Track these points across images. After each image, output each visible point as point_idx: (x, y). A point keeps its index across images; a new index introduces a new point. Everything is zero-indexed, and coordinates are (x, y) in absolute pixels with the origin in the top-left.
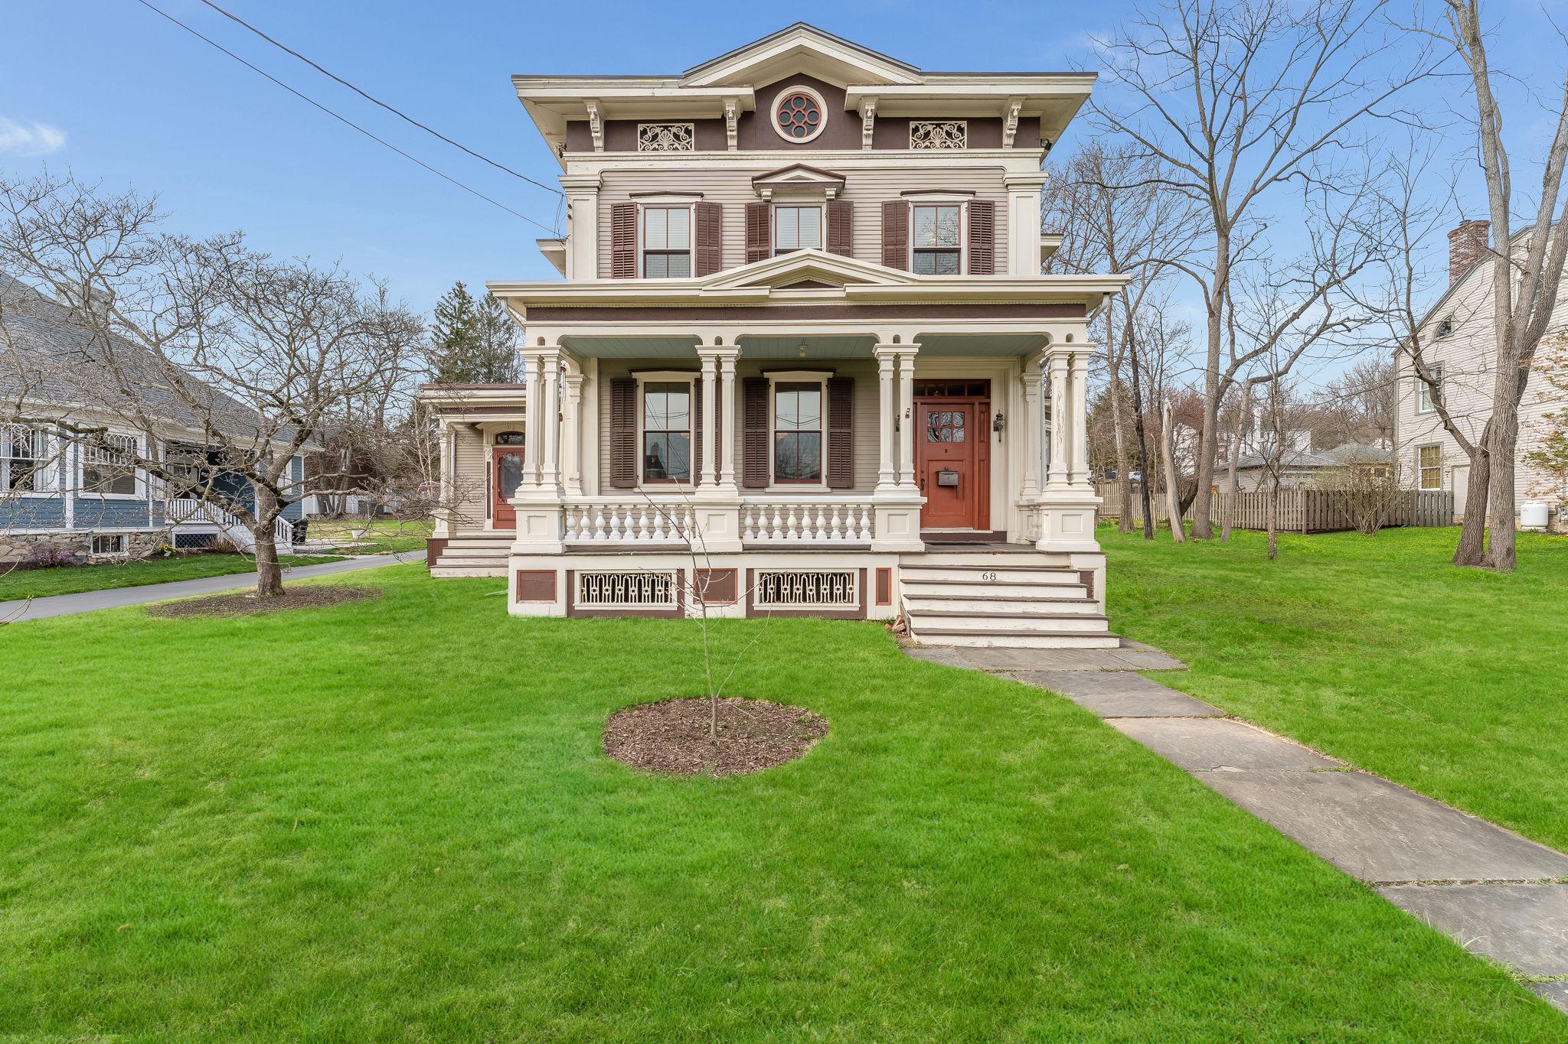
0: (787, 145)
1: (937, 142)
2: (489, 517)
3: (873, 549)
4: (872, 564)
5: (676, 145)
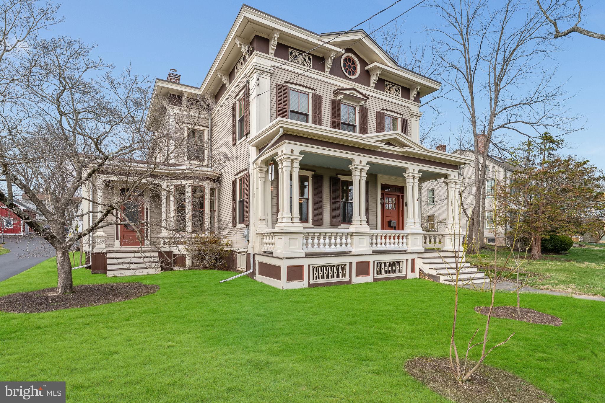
0: (346, 77)
1: (393, 92)
2: (117, 239)
3: (408, 251)
4: (410, 257)
5: (305, 64)
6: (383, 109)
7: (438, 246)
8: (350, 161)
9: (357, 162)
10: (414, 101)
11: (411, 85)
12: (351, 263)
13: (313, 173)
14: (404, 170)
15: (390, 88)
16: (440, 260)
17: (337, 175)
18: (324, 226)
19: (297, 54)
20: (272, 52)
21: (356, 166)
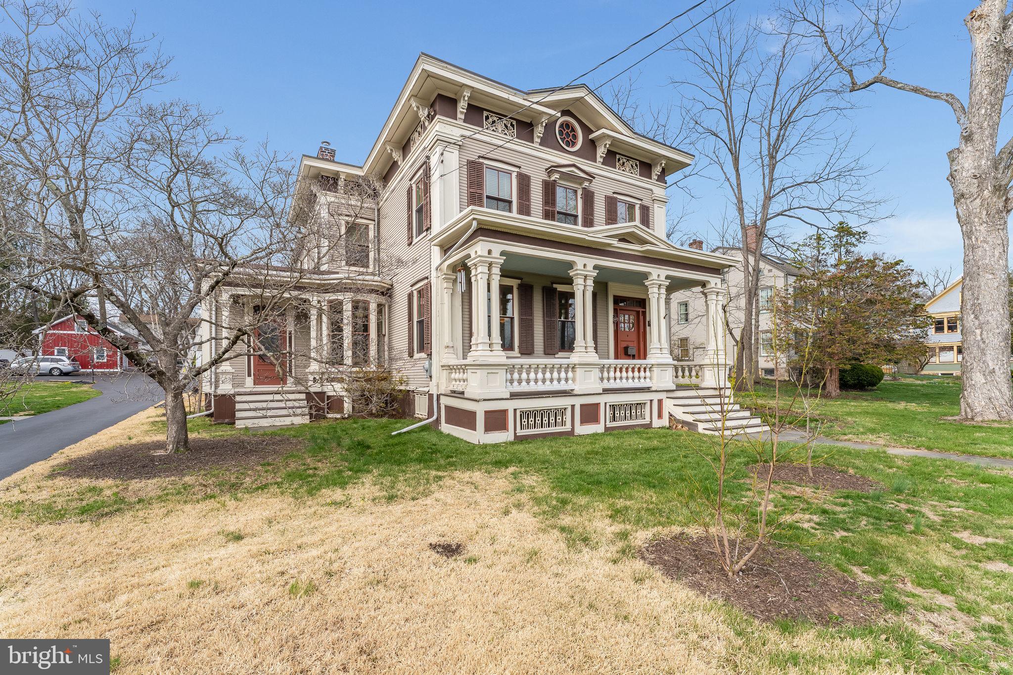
0: (563, 150)
1: (628, 169)
2: (249, 375)
3: (653, 389)
4: (655, 397)
5: (506, 132)
6: (614, 193)
7: (694, 380)
8: (570, 265)
9: (580, 266)
10: (657, 181)
11: (652, 159)
12: (573, 406)
13: (519, 281)
14: (645, 276)
15: (624, 163)
16: (698, 401)
17: (552, 283)
18: (535, 355)
19: (495, 119)
20: (461, 116)
21: (578, 272)
